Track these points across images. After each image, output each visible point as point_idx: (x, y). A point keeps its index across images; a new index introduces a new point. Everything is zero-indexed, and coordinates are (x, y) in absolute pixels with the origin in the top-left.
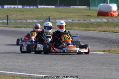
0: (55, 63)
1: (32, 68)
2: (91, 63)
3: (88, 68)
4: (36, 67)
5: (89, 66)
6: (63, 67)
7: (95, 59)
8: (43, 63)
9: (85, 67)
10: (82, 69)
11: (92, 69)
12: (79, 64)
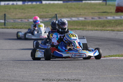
0: (65, 71)
1: (37, 79)
2: (109, 70)
3: (105, 76)
4: (41, 76)
5: (107, 74)
6: (75, 76)
7: (114, 66)
8: (50, 72)
9: (102, 75)
10: (98, 79)
11: (111, 78)
12: (94, 73)
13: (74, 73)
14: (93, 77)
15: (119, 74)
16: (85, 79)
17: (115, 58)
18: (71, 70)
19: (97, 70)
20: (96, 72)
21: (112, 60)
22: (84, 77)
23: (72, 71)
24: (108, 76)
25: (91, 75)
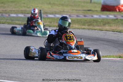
13: (73, 73)
14: (95, 78)
15: (121, 76)
16: (87, 80)
17: (110, 59)
18: (69, 69)
19: (97, 71)
20: (96, 73)
21: (109, 61)
22: (85, 77)
23: (70, 71)
24: (111, 77)
25: (92, 76)
